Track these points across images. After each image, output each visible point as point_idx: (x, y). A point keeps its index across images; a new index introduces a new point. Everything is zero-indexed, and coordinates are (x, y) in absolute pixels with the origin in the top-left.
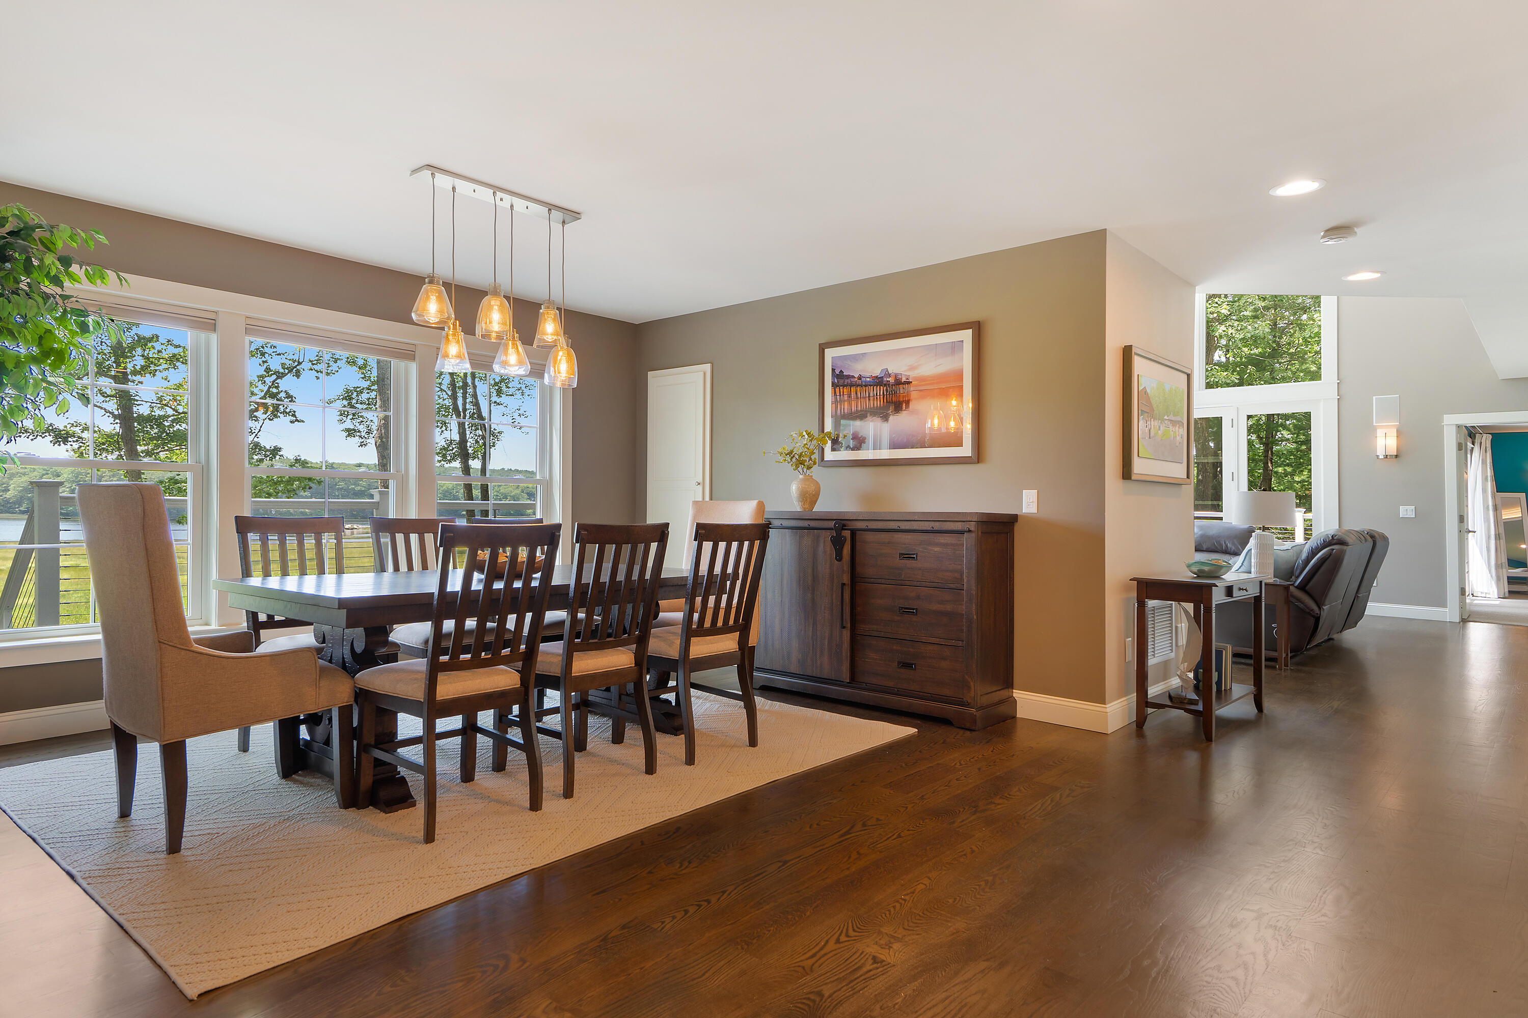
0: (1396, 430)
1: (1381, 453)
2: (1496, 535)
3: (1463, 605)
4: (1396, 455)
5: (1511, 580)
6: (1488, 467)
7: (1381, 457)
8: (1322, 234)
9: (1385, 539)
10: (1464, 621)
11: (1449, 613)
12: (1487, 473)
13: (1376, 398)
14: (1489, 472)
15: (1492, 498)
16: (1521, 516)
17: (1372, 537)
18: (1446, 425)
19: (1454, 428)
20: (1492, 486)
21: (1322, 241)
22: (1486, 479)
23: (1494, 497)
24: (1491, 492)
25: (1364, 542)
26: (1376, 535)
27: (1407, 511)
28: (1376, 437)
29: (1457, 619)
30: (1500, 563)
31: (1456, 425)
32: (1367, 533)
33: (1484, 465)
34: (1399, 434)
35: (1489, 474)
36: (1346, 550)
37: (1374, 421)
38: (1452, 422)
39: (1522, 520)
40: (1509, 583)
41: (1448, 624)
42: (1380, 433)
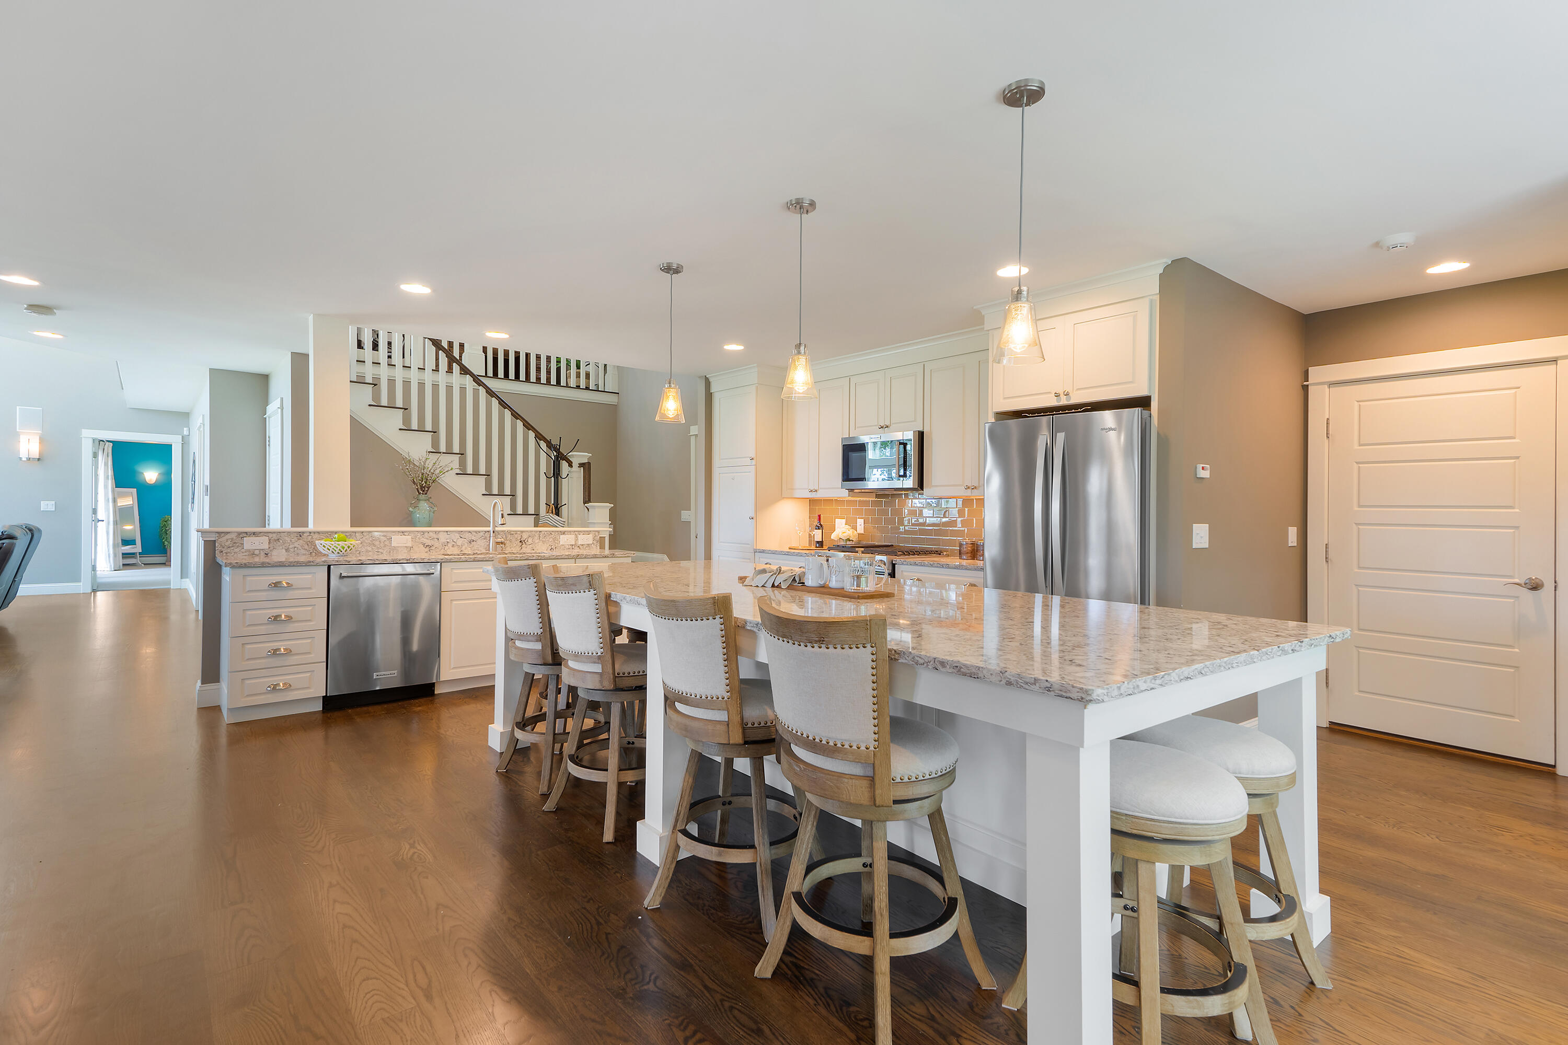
0: (38, 437)
1: (24, 455)
2: (114, 521)
3: (94, 577)
4: (39, 459)
5: (125, 555)
6: (109, 467)
7: (24, 459)
8: (25, 306)
9: (39, 531)
10: (94, 591)
11: (83, 587)
12: (108, 473)
13: (19, 408)
14: (110, 473)
15: (112, 492)
16: (132, 503)
17: (31, 530)
18: (84, 437)
19: (91, 441)
20: (112, 485)
21: (25, 311)
22: (108, 478)
23: (113, 491)
24: (112, 488)
25: (26, 534)
26: (33, 529)
27: (47, 505)
28: (19, 442)
29: (89, 591)
30: (116, 542)
31: (93, 438)
32: (26, 527)
33: (106, 467)
34: (42, 441)
35: (110, 474)
36: (15, 544)
37: (18, 427)
38: (88, 435)
39: (133, 507)
40: (123, 558)
41: (82, 595)
42: (23, 439)
